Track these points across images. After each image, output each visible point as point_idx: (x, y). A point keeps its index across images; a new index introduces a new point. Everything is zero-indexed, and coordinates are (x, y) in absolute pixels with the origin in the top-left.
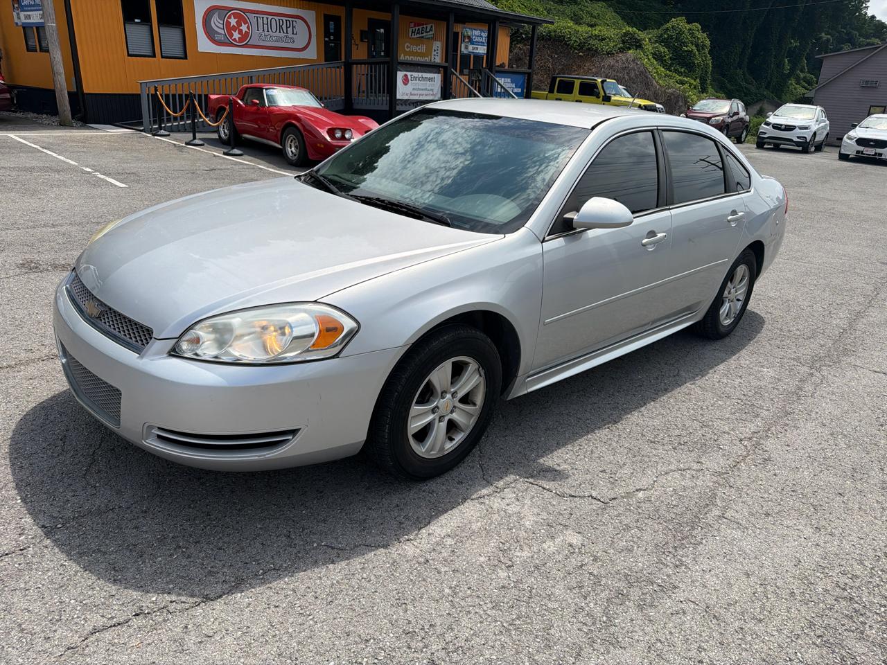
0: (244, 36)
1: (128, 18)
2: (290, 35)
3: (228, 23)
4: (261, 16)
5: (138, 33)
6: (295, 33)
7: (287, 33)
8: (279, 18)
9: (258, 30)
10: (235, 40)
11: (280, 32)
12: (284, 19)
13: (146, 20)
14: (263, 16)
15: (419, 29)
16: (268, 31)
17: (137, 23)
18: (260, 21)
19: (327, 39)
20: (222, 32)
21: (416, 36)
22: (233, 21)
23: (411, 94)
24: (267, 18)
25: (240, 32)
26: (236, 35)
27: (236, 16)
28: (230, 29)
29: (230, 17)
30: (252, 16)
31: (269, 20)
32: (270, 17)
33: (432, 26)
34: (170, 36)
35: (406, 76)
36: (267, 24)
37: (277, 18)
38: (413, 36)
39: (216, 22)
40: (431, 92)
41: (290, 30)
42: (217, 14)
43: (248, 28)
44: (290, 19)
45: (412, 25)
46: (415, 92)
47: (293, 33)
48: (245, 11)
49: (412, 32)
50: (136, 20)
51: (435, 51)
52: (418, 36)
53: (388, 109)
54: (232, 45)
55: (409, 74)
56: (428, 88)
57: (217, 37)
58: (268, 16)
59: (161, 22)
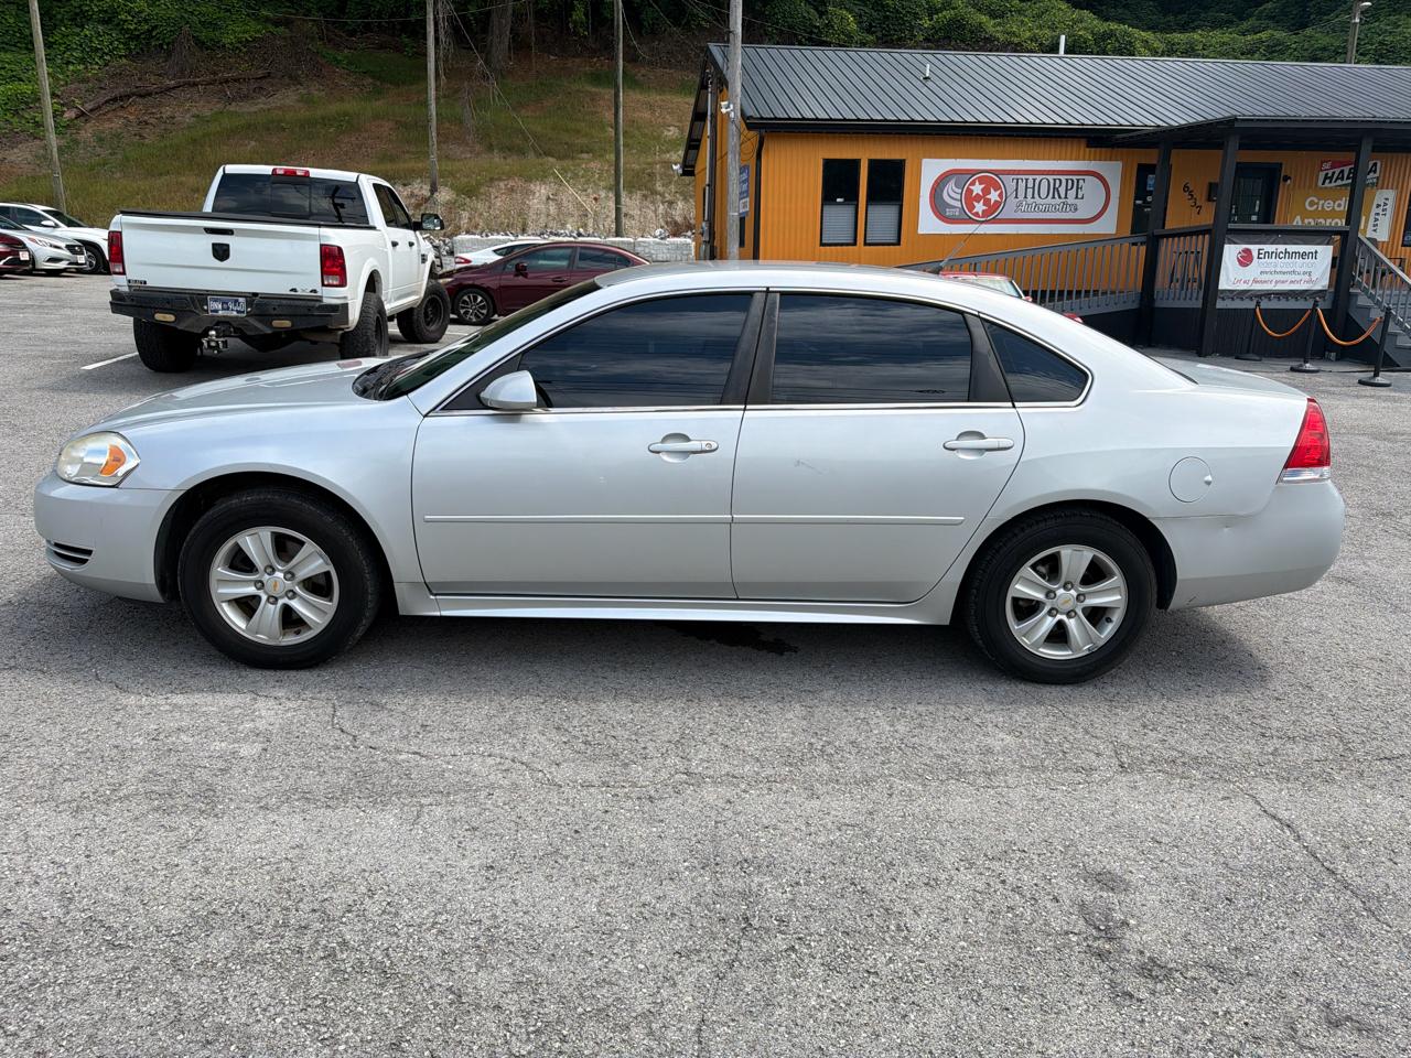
0: (992, 208)
1: (828, 198)
2: (1071, 200)
3: (970, 191)
4: (1024, 177)
5: (840, 216)
6: (1080, 196)
7: (1066, 198)
8: (1055, 177)
9: (1016, 197)
10: (977, 214)
11: (1054, 197)
12: (1063, 178)
13: (852, 198)
14: (1027, 177)
15: (1342, 172)
16: (1033, 197)
17: (840, 204)
18: (1022, 185)
19: (1138, 202)
20: (958, 204)
21: (1333, 184)
22: (977, 189)
23: (1255, 281)
24: (1034, 180)
25: (987, 202)
26: (980, 207)
27: (981, 181)
28: (970, 199)
29: (973, 184)
30: (1008, 179)
31: (1037, 182)
32: (1039, 178)
33: (1375, 164)
34: (883, 215)
35: (1248, 251)
36: (1033, 188)
37: (1051, 178)
38: (1327, 184)
39: (951, 193)
40: (1307, 277)
41: (1072, 193)
42: (953, 182)
43: (1000, 195)
44: (1074, 178)
45: (1327, 166)
46: (1265, 277)
47: (1077, 197)
48: (997, 173)
49: (1326, 178)
50: (838, 200)
51: (1378, 206)
52: (1339, 182)
53: (1200, 306)
54: (970, 221)
55: (1254, 248)
56: (1298, 270)
57: (949, 212)
58: (1034, 177)
59: (872, 199)
